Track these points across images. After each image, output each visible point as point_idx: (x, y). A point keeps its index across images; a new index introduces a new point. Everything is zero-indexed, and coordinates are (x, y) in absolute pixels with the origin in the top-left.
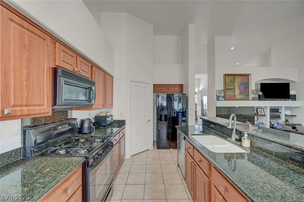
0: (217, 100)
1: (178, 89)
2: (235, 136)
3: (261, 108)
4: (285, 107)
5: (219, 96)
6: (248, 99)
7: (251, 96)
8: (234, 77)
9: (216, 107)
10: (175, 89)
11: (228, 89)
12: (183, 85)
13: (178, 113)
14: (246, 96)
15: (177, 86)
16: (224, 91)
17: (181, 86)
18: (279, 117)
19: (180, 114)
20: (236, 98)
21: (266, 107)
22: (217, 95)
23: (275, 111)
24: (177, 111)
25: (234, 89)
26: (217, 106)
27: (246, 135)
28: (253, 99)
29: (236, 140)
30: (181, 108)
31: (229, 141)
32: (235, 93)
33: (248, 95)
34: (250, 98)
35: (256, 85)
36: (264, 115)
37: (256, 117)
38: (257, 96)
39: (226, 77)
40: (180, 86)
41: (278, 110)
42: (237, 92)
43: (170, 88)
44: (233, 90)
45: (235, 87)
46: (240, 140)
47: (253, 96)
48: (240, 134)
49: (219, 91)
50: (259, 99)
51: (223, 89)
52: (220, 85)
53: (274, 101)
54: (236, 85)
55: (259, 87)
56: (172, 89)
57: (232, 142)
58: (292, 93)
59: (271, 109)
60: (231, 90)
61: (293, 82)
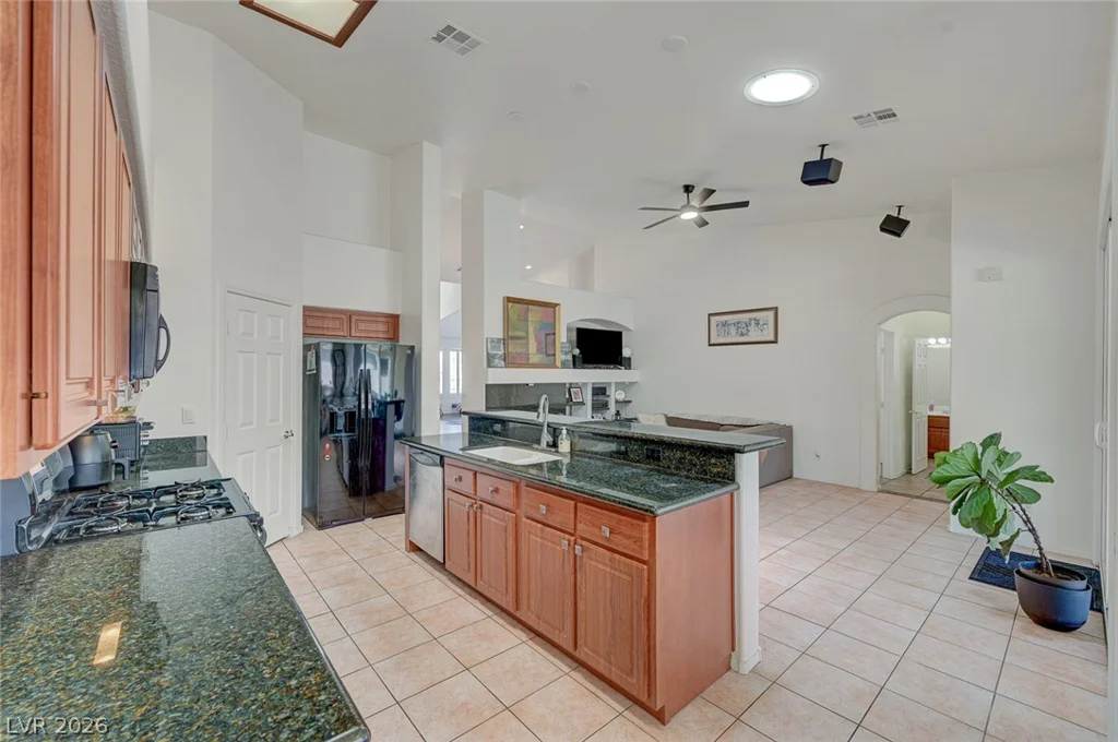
0: (489, 366)
1: (381, 327)
2: (546, 438)
3: (577, 386)
4: (616, 384)
5: (494, 356)
6: (553, 366)
7: (560, 357)
8: (525, 306)
9: (487, 386)
10: (373, 327)
11: (513, 338)
12: (397, 317)
13: (383, 404)
14: (548, 355)
15: (381, 319)
16: (504, 341)
17: (393, 321)
18: (605, 406)
19: (391, 409)
20: (531, 361)
21: (585, 384)
22: (488, 353)
23: (600, 391)
24: (379, 398)
25: (526, 338)
26: (490, 382)
27: (564, 432)
28: (564, 365)
29: (548, 445)
30: (388, 392)
31: (537, 450)
32: (528, 349)
33: (554, 355)
34: (558, 364)
35: (569, 330)
36: (582, 403)
37: (568, 408)
38: (570, 358)
39: (510, 304)
40: (389, 320)
41: (605, 389)
42: (533, 346)
43: (357, 325)
44: (524, 341)
45: (527, 332)
46: (555, 445)
47: (563, 357)
48: (555, 431)
49: (492, 341)
50: (575, 367)
51: (501, 336)
52: (494, 327)
53: (598, 371)
54: (531, 330)
55: (574, 336)
56: (362, 326)
57: (542, 451)
58: (626, 352)
59: (593, 389)
60: (518, 341)
61: (628, 330)
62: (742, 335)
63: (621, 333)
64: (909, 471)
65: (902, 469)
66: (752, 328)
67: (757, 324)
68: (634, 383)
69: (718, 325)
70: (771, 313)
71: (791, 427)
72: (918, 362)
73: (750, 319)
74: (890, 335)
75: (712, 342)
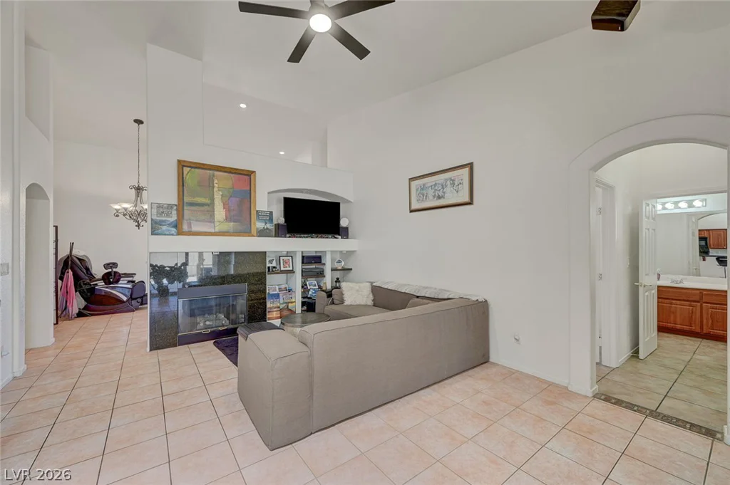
0: (154, 233)
4: (332, 252)
5: (161, 223)
6: (248, 233)
7: (257, 225)
8: (211, 172)
11: (191, 204)
16: (178, 207)
18: (321, 274)
20: (217, 229)
22: (152, 220)
23: (313, 261)
25: (212, 204)
26: (153, 250)
28: (262, 233)
32: (212, 215)
33: (250, 224)
34: (254, 231)
35: (273, 199)
36: (292, 272)
37: (269, 278)
38: (271, 226)
39: (186, 170)
41: (320, 258)
42: (219, 213)
44: (206, 208)
45: (213, 199)
47: (261, 225)
49: (160, 207)
50: (278, 234)
54: (217, 195)
58: (344, 222)
59: (303, 257)
60: (202, 208)
61: (348, 202)
62: (439, 197)
63: (338, 204)
64: (635, 353)
65: (626, 352)
66: (449, 189)
67: (453, 184)
68: (353, 252)
69: (417, 190)
70: (466, 171)
71: (486, 301)
72: (645, 224)
73: (446, 180)
74: (609, 189)
75: (413, 208)
